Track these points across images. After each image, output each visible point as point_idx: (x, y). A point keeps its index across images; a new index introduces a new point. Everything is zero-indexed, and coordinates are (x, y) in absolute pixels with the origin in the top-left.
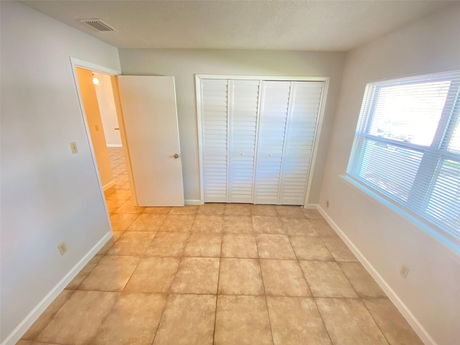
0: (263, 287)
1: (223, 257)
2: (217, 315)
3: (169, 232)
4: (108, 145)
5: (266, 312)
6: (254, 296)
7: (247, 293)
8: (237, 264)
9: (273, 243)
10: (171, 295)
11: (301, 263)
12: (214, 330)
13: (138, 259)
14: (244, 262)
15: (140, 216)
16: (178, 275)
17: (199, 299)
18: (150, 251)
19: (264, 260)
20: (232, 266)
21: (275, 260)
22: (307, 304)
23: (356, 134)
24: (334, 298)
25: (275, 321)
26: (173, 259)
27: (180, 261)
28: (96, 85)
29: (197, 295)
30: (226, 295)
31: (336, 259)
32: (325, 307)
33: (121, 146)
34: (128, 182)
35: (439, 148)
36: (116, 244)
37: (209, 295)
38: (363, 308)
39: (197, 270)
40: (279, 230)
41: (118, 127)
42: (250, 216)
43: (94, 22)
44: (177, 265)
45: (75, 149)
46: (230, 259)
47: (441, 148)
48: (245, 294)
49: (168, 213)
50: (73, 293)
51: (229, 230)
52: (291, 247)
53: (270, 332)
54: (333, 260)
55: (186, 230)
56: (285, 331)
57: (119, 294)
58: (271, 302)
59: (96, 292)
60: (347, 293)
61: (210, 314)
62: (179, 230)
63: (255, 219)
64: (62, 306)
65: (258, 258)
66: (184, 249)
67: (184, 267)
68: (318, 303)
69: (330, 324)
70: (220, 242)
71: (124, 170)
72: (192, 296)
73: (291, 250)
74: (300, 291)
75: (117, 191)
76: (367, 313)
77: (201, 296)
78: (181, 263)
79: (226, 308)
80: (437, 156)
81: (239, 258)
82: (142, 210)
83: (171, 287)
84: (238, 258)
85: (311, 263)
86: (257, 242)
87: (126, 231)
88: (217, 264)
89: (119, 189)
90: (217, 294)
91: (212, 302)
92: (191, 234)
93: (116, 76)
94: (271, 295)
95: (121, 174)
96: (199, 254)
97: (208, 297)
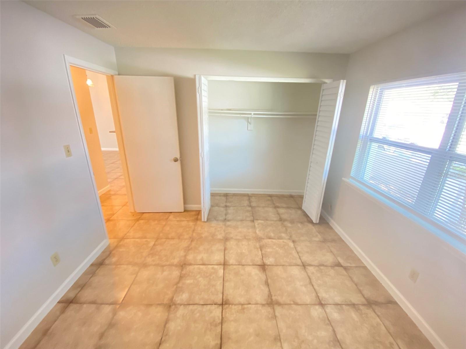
0: (270, 295)
1: (226, 265)
2: (223, 327)
3: (169, 239)
4: (103, 149)
5: (275, 321)
6: (261, 305)
7: (254, 302)
8: (242, 272)
9: (277, 249)
10: (173, 307)
11: (308, 269)
12: (221, 343)
13: (137, 268)
14: (248, 269)
15: (138, 223)
16: (180, 285)
17: (204, 310)
18: (149, 260)
19: (269, 266)
20: (237, 274)
21: (281, 267)
22: (316, 312)
23: (360, 137)
24: (344, 304)
25: (284, 331)
26: (174, 268)
27: (182, 270)
28: (90, 86)
29: (201, 306)
30: (232, 304)
31: (342, 264)
32: (335, 315)
33: (117, 149)
34: (124, 186)
35: (447, 150)
36: (113, 252)
37: (214, 305)
38: (372, 314)
39: (200, 279)
40: (283, 235)
41: (114, 130)
42: (253, 221)
43: (90, 18)
44: (179, 274)
45: (69, 152)
46: (235, 267)
47: (449, 150)
48: (251, 303)
49: (167, 219)
50: (67, 307)
51: (232, 236)
52: (296, 252)
53: (280, 343)
54: (339, 265)
55: (186, 236)
56: (295, 341)
57: (118, 306)
58: (279, 310)
59: (92, 305)
60: (356, 299)
61: (216, 326)
62: (179, 237)
63: (258, 224)
64: (55, 321)
65: (263, 264)
66: (185, 256)
67: (186, 276)
68: (327, 311)
69: (341, 332)
70: (223, 248)
71: (119, 174)
72: (195, 307)
73: (296, 255)
74: (308, 299)
75: (113, 197)
76: (378, 320)
77: (205, 306)
78: (183, 272)
79: (232, 318)
80: (445, 158)
81: (244, 265)
82: (140, 216)
83: (173, 297)
84: (242, 265)
85: (317, 268)
86: (261, 248)
87: (123, 238)
88: (221, 272)
89: (114, 195)
90: (222, 304)
91: (217, 312)
92: (192, 241)
93: (112, 76)
94: (279, 304)
95: (116, 179)
96: (201, 262)
97: (214, 307)
